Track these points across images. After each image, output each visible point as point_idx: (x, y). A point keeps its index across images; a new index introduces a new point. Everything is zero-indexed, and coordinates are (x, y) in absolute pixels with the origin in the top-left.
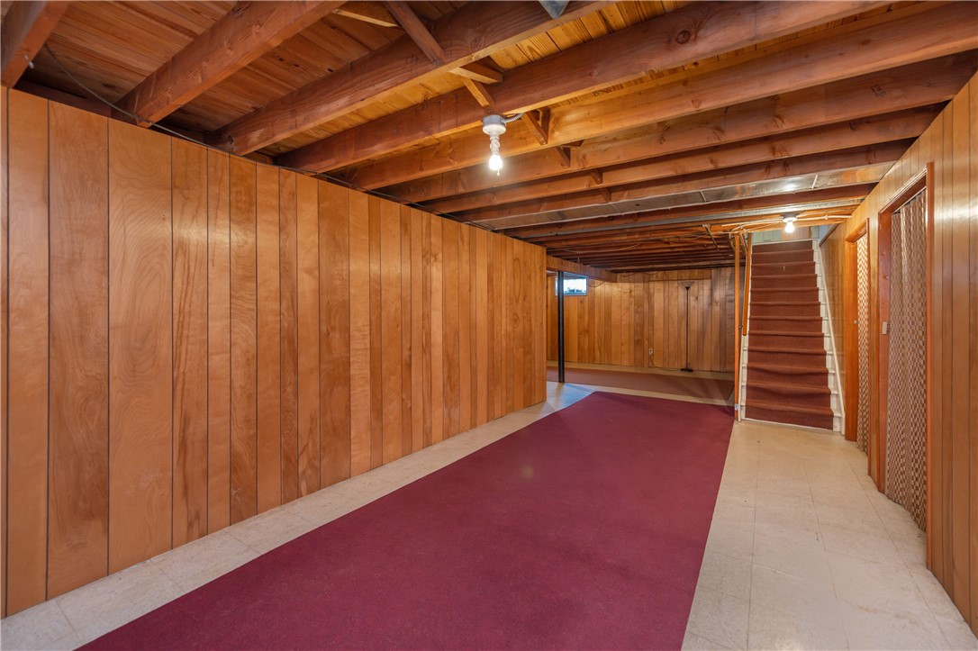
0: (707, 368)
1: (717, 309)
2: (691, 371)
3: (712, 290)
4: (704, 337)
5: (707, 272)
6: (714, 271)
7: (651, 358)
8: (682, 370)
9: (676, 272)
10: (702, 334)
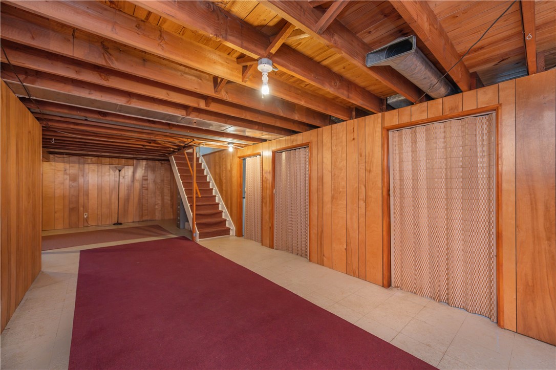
0: (130, 220)
1: (137, 185)
2: (121, 224)
3: (134, 173)
4: (128, 202)
5: (130, 161)
6: (135, 161)
7: (87, 220)
8: (114, 224)
9: (108, 159)
10: (127, 200)
